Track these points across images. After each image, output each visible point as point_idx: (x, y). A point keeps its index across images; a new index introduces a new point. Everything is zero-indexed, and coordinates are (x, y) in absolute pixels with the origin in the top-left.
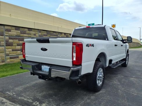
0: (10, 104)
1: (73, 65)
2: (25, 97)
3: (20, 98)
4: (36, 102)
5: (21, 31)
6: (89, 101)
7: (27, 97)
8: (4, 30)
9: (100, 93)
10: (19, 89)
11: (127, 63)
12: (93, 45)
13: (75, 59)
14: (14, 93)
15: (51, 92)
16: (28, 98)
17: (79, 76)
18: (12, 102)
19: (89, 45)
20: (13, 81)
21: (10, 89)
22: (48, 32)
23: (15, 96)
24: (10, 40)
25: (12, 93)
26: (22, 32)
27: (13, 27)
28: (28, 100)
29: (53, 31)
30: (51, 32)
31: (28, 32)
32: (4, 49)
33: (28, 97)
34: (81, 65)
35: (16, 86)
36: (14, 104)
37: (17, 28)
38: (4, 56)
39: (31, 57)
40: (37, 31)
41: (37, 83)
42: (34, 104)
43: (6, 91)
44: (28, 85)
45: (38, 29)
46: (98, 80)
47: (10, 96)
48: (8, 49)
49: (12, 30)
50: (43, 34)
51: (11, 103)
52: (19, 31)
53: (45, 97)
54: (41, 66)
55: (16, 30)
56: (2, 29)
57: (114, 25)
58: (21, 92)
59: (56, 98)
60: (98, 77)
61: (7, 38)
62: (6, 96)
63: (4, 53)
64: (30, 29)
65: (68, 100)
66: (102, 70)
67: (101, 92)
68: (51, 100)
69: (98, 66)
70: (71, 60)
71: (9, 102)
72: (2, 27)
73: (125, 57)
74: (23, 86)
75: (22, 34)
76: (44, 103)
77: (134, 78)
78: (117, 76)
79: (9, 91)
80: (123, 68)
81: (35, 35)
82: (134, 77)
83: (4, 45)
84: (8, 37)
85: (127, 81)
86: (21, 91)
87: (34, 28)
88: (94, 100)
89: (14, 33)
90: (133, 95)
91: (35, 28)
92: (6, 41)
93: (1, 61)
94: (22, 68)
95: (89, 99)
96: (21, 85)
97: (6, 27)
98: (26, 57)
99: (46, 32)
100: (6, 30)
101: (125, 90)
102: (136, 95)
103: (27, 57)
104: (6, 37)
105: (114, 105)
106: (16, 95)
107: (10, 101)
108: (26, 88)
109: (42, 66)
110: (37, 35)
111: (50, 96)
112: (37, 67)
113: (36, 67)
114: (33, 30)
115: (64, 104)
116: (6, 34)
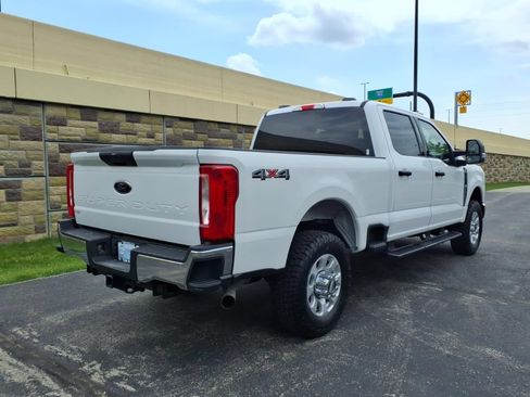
0: (10, 364)
1: (203, 240)
2: (63, 347)
3: (46, 348)
4: (94, 362)
5: (100, 124)
6: (268, 367)
7: (71, 345)
8: (42, 121)
9: (323, 343)
10: (56, 319)
11: (473, 242)
12: (285, 175)
13: (206, 221)
14: (35, 333)
15: (154, 333)
16: (72, 350)
17: (222, 278)
18: (19, 359)
19: (267, 174)
20: (46, 293)
21: (28, 318)
22: (198, 123)
23: (36, 341)
24: (61, 154)
25: (30, 331)
26: (107, 128)
27: (74, 110)
28: (70, 356)
29: (219, 123)
30: (212, 125)
31: (125, 125)
32: (43, 185)
33: (74, 347)
34: (232, 241)
35: (49, 312)
36: (20, 364)
37: (88, 112)
38: (44, 209)
39: (89, 212)
40: (160, 120)
41: (119, 303)
42: (85, 368)
43: (15, 325)
44: (88, 308)
45: (163, 116)
46: (318, 296)
47: (20, 340)
48: (58, 185)
49: (70, 118)
50: (180, 131)
51: (15, 361)
52: (95, 124)
53: (127, 348)
54: (117, 245)
55: (83, 119)
56: (36, 115)
57: (463, 94)
58: (59, 329)
59: (163, 353)
60: (317, 286)
61: (53, 147)
62: (9, 339)
63: (44, 201)
64: (133, 116)
65: (200, 360)
66: (334, 262)
67: (327, 338)
68: (144, 358)
69: (312, 245)
70: (198, 224)
71: (9, 359)
72: (38, 110)
73: (462, 219)
74: (72, 312)
75: (104, 132)
76: (116, 365)
77: (481, 295)
78: (415, 289)
79: (22, 324)
80: (457, 258)
81: (151, 136)
82: (481, 291)
83: (44, 172)
84: (56, 145)
85: (446, 305)
86: (59, 326)
87: (147, 112)
88: (288, 366)
89: (77, 128)
90: (438, 352)
91: (152, 112)
92: (50, 157)
93: (32, 226)
94: (61, 250)
95: (272, 359)
96: (67, 307)
97: (50, 111)
98: (76, 214)
99: (190, 124)
100: (51, 119)
101: (418, 335)
102: (448, 356)
103: (79, 212)
104: (49, 144)
105: (353, 382)
106: (38, 338)
107: (14, 356)
108: (79, 317)
109: (120, 244)
110: (159, 136)
111: (147, 345)
112: (103, 248)
113: (100, 247)
114: (144, 119)
115: (179, 374)
116: (50, 136)
